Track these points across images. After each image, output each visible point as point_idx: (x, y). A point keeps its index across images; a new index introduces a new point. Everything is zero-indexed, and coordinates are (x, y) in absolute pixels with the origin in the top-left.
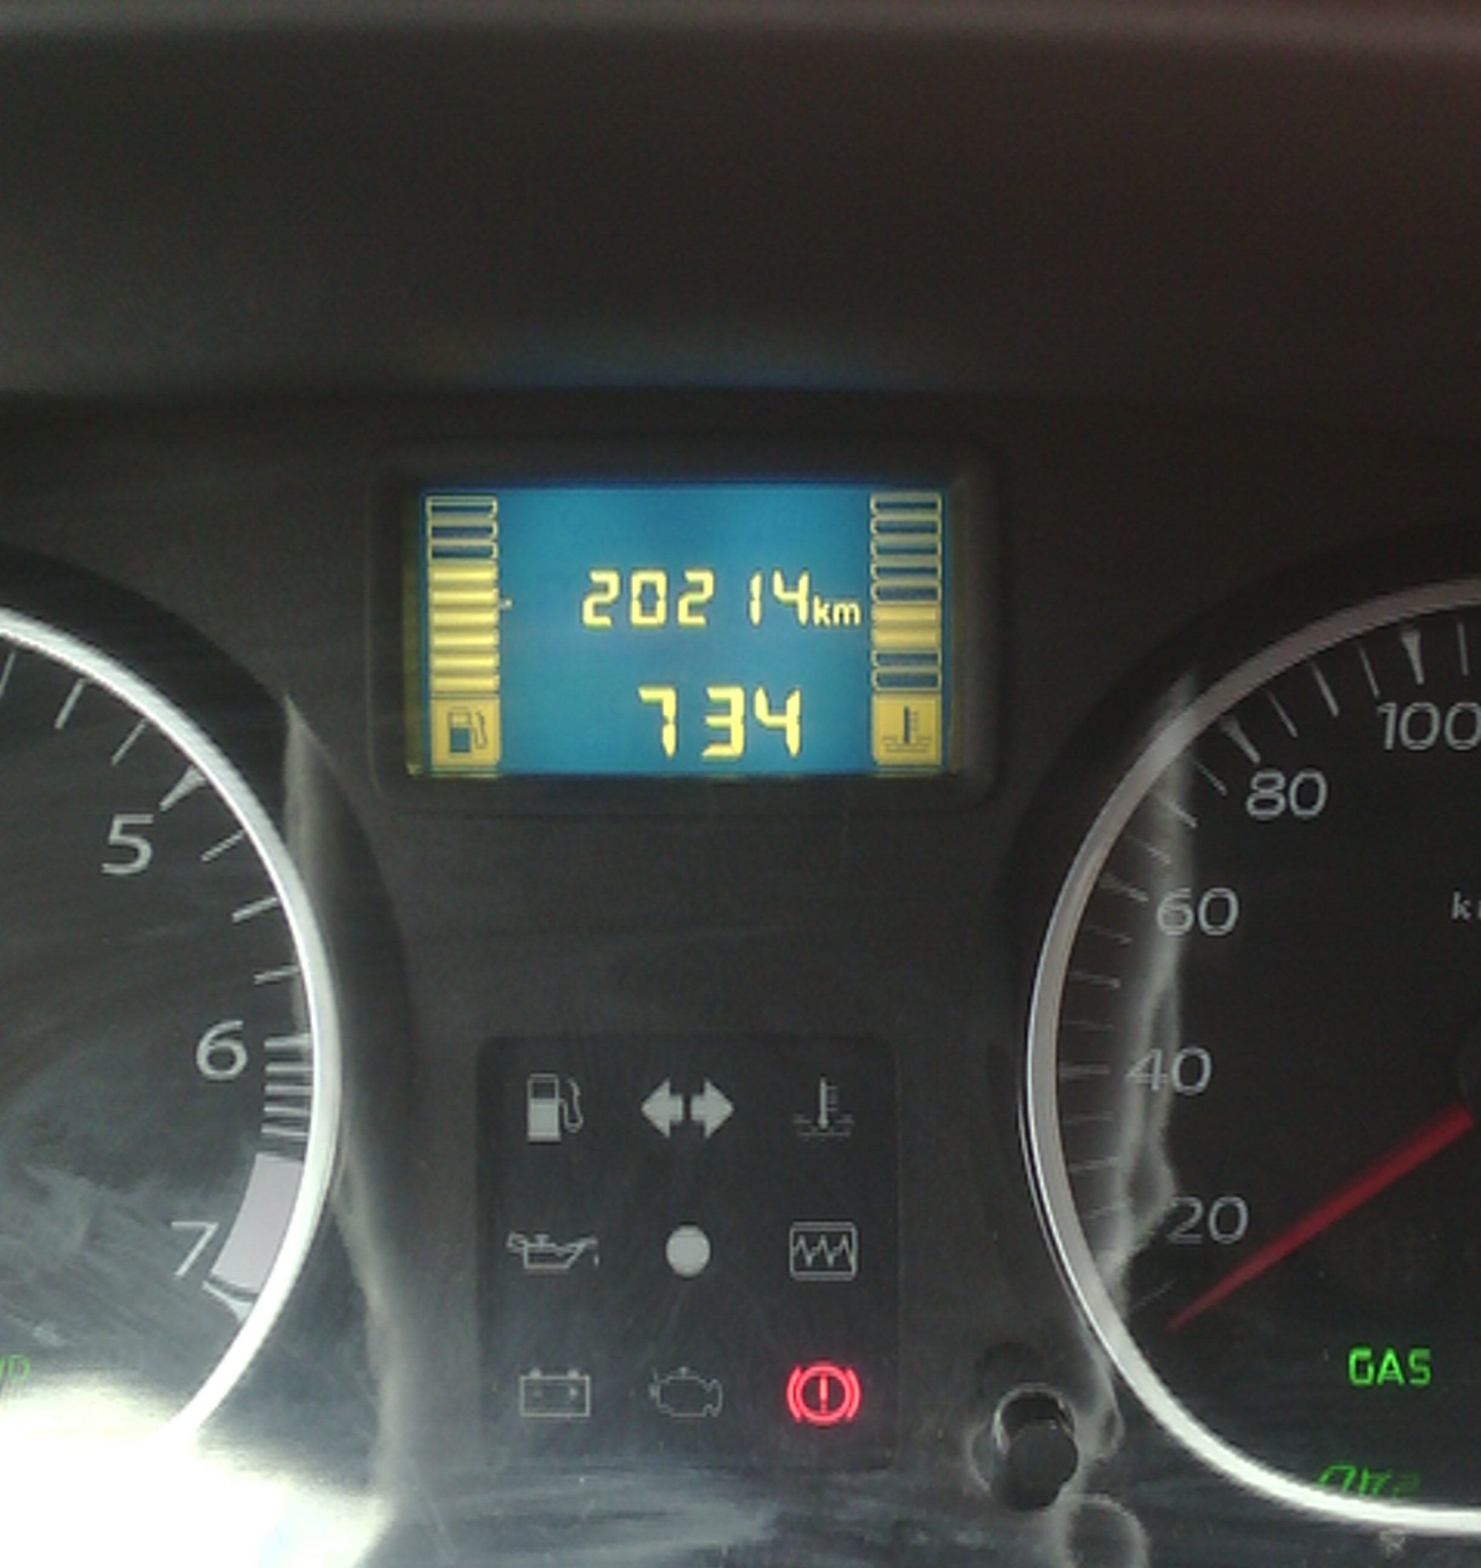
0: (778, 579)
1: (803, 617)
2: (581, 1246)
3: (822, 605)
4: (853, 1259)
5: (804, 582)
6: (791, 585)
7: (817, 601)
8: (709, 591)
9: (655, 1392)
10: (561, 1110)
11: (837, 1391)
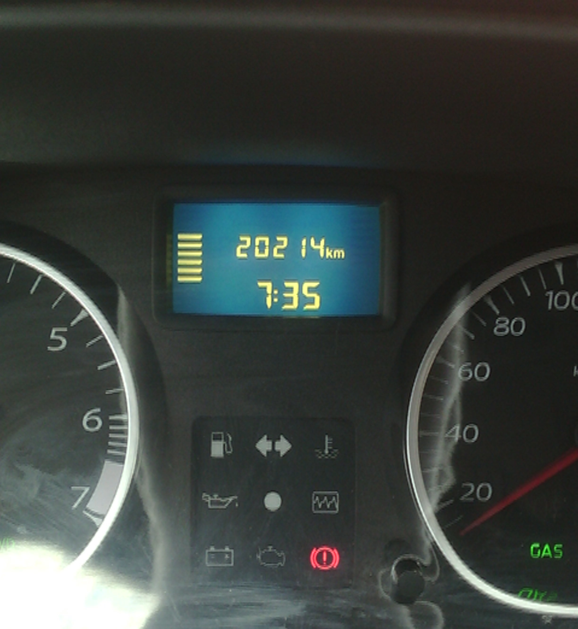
0: (312, 241)
1: (322, 255)
2: (231, 499)
3: (329, 251)
4: (337, 506)
5: (322, 242)
6: (317, 242)
7: (327, 250)
8: (285, 244)
9: (259, 557)
10: (224, 445)
11: (330, 557)
